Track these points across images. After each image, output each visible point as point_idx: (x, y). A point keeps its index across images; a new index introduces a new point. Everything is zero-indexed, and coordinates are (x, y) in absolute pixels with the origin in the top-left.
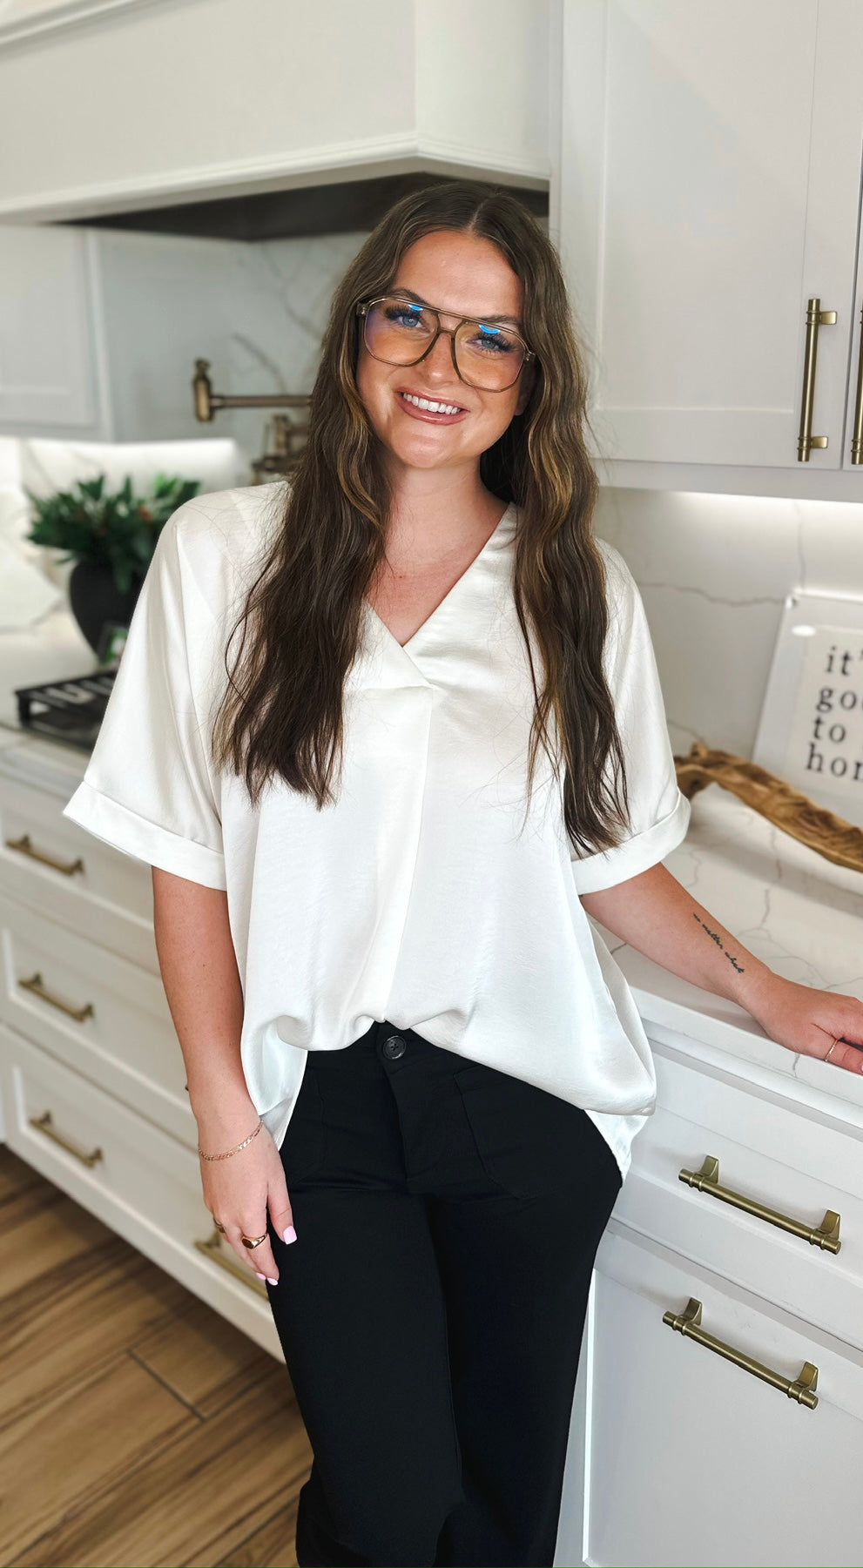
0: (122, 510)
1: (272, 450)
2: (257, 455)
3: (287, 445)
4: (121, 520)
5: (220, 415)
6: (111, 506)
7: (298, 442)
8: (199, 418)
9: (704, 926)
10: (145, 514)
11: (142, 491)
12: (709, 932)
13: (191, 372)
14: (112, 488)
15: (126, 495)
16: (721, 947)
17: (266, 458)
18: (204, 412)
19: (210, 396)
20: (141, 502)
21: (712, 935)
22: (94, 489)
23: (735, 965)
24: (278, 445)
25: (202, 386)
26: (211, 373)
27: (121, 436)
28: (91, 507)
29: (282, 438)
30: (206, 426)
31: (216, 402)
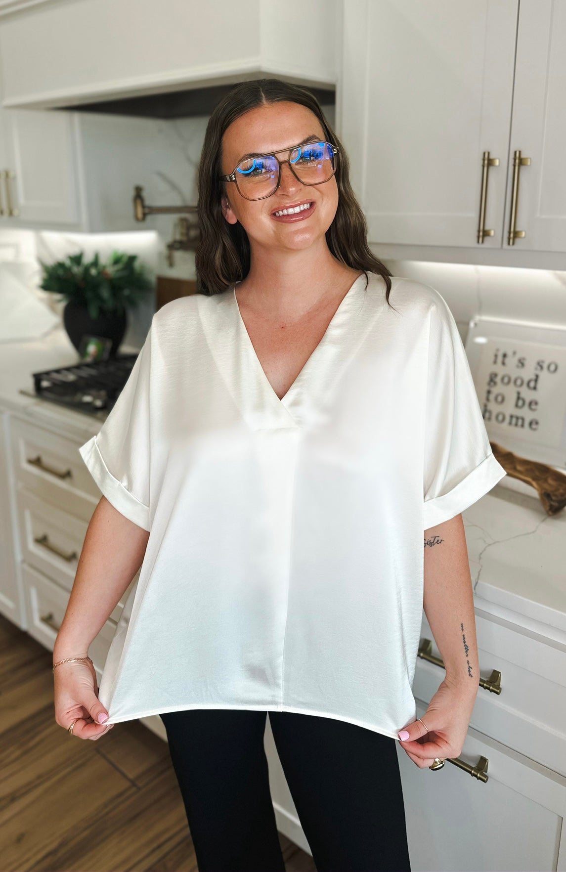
0: (93, 272)
1: (178, 237)
2: (169, 239)
3: (187, 234)
4: (93, 277)
5: (149, 218)
6: (87, 269)
7: (193, 233)
8: (137, 219)
9: (464, 636)
10: (106, 274)
11: (104, 260)
12: (464, 642)
13: (132, 193)
14: (88, 259)
15: (95, 263)
16: (467, 656)
17: (175, 242)
18: (140, 215)
19: (144, 207)
20: (104, 267)
21: (465, 645)
22: (77, 259)
23: (469, 671)
24: (182, 234)
25: (139, 202)
26: (145, 194)
27: (93, 229)
28: (76, 270)
29: (184, 231)
30: (141, 225)
31: (147, 211)
